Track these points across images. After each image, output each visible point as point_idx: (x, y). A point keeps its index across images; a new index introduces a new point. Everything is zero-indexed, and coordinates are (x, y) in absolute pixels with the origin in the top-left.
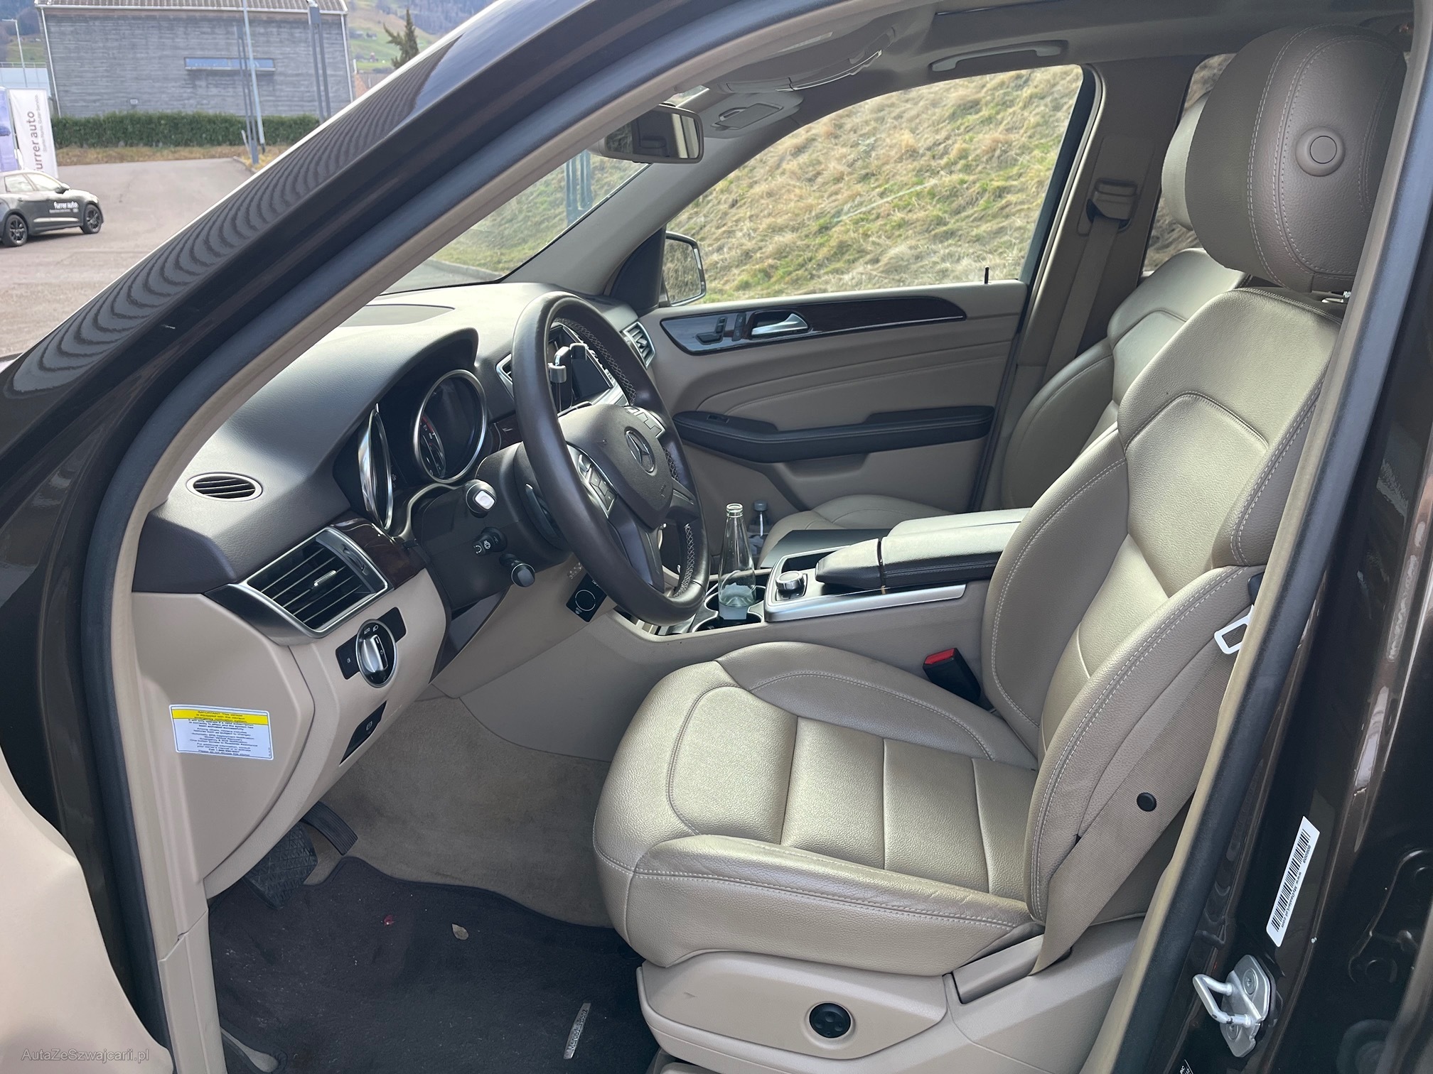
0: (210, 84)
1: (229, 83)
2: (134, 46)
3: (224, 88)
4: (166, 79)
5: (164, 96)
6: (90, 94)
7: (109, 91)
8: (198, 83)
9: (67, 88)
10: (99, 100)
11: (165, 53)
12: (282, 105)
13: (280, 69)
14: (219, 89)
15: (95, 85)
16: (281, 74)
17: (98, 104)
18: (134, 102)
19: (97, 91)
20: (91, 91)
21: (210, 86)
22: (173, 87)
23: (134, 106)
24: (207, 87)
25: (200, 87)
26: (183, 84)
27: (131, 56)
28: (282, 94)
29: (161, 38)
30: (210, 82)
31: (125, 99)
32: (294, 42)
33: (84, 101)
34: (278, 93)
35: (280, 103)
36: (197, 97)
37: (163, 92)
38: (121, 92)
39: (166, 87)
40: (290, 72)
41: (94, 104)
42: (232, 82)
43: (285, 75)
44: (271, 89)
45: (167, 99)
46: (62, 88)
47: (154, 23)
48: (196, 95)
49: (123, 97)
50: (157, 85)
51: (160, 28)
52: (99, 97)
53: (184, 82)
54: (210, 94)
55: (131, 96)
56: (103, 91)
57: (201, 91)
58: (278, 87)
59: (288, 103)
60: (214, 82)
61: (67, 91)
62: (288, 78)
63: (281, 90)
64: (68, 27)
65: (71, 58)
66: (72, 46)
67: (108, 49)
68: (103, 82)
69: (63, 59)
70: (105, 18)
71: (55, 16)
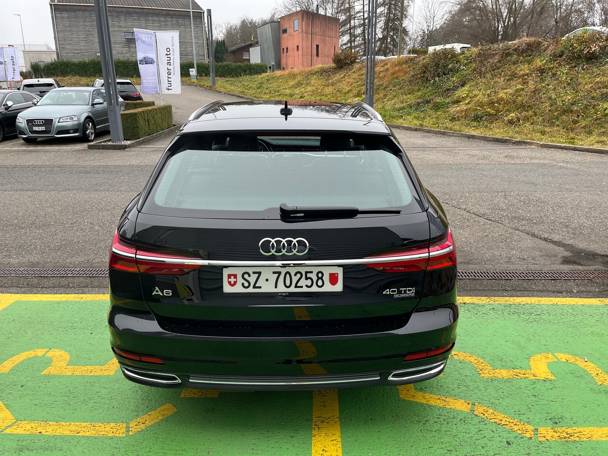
4: (115, 43)
6: (76, 50)
7: (85, 48)
8: (131, 45)
10: (80, 53)
11: (115, 29)
15: (78, 45)
17: (80, 55)
18: (99, 54)
19: (79, 48)
20: (76, 48)
22: (119, 47)
23: (99, 56)
25: (132, 47)
26: (125, 46)
29: (113, 21)
31: (94, 53)
32: (178, 25)
33: (73, 53)
38: (92, 49)
39: (115, 47)
41: (78, 55)
45: (115, 53)
46: (61, 46)
48: (130, 51)
51: (112, 16)
52: (80, 51)
55: (97, 51)
56: (82, 48)
57: (132, 50)
61: (63, 48)
64: (65, 15)
65: (66, 30)
66: (67, 25)
67: (86, 26)
68: (83, 43)
69: (62, 31)
70: (84, 10)
71: (59, 9)
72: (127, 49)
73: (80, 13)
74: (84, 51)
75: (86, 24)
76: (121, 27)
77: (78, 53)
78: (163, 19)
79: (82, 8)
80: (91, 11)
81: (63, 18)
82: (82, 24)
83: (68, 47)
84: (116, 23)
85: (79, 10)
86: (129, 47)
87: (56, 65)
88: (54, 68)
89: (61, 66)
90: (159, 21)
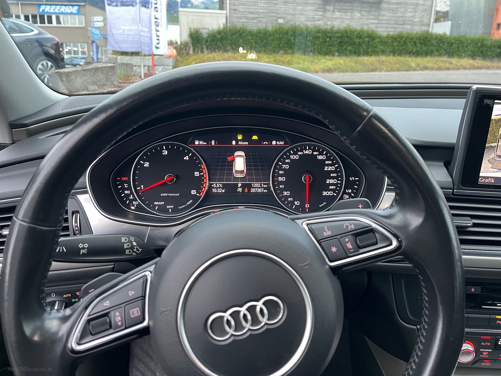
0: (336, 9)
1: (349, 8)
3: (345, 13)
5: (302, 17)
6: (251, 13)
7: (264, 11)
8: (328, 8)
9: (236, 7)
10: (256, 18)
12: (382, 27)
14: (341, 13)
15: (255, 6)
17: (255, 21)
18: (281, 20)
19: (256, 11)
20: (252, 11)
21: (336, 10)
22: (310, 10)
24: (334, 11)
25: (329, 11)
26: (317, 8)
28: (385, 18)
30: (336, 7)
31: (275, 18)
33: (247, 18)
34: (381, 18)
35: (380, 25)
36: (325, 19)
37: (302, 14)
38: (272, 13)
39: (305, 10)
41: (252, 21)
42: (351, 8)
44: (377, 14)
45: (303, 20)
46: (232, 7)
48: (325, 17)
49: (274, 16)
50: (299, 8)
52: (257, 16)
53: (318, 7)
54: (334, 16)
55: (279, 16)
56: (261, 11)
57: (328, 14)
58: (382, 12)
59: (386, 25)
60: (338, 7)
63: (384, 15)
72: (320, 13)
74: (262, 15)
77: (253, 19)
86: (325, 11)
87: (226, 33)
88: (222, 39)
89: (232, 35)
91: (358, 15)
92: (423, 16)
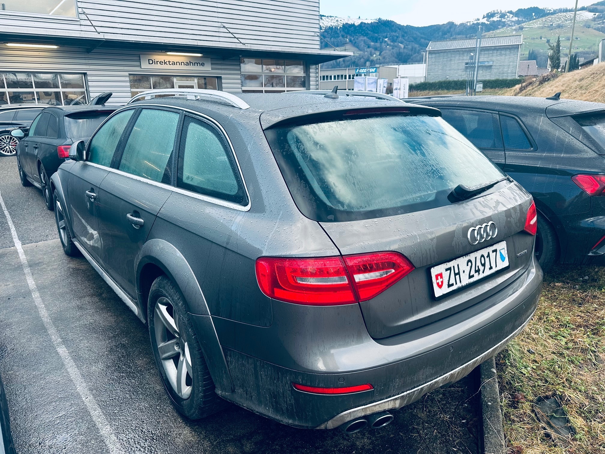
2: (451, 60)
4: (458, 70)
10: (438, 77)
11: (460, 61)
13: (494, 64)
15: (437, 72)
16: (494, 66)
18: (447, 77)
19: (438, 74)
20: (436, 74)
22: (460, 72)
23: (447, 78)
27: (450, 63)
28: (493, 72)
29: (459, 57)
31: (445, 76)
32: (501, 55)
33: (434, 77)
34: (492, 72)
37: (457, 74)
38: (444, 74)
39: (458, 72)
40: (497, 65)
43: (496, 66)
44: (490, 71)
45: (457, 76)
47: (458, 53)
50: (455, 71)
51: (459, 54)
55: (447, 75)
59: (495, 75)
61: (429, 74)
62: (496, 67)
63: (493, 71)
64: (434, 56)
65: (432, 65)
66: (434, 61)
67: (443, 61)
68: (440, 71)
69: (430, 65)
70: (444, 52)
71: (431, 53)
72: (464, 73)
73: (442, 54)
74: (440, 75)
75: (444, 60)
76: (463, 60)
77: (436, 77)
78: (491, 52)
79: (444, 51)
80: (448, 52)
81: (432, 58)
82: (442, 60)
83: (432, 74)
84: (461, 58)
85: (441, 52)
86: (466, 72)
90: (488, 54)
91: (481, 72)
92: (513, 69)
